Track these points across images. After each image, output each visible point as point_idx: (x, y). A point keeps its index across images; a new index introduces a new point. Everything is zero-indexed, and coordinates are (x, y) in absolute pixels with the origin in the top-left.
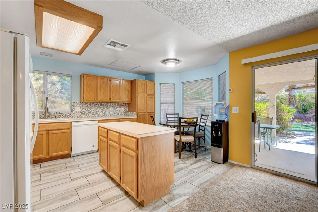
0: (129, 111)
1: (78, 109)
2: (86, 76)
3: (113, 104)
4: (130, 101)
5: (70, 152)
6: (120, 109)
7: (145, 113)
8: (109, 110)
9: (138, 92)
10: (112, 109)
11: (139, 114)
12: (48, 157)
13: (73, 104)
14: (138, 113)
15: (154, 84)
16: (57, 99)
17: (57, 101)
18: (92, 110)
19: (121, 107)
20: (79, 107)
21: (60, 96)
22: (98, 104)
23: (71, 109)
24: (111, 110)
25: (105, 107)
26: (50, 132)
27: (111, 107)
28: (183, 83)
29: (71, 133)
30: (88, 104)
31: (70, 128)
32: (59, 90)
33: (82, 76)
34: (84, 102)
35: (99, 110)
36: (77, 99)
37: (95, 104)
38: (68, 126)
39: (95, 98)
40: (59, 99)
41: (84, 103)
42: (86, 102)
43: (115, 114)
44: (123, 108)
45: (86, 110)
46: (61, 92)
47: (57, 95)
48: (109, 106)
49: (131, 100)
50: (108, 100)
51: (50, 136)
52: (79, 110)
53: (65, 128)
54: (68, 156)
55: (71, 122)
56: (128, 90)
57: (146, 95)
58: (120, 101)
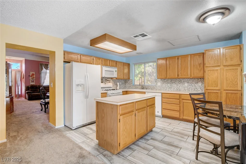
2: (159, 60)
3: (188, 80)
4: (202, 75)
6: (196, 85)
8: (183, 85)
9: (207, 65)
11: (209, 91)
14: (207, 90)
18: (169, 85)
19: (197, 82)
20: (160, 83)
22: (174, 80)
24: (185, 85)
25: (179, 83)
27: (185, 83)
30: (166, 80)
35: (174, 85)
37: (171, 80)
41: (163, 80)
42: (164, 79)
43: (190, 90)
44: (200, 84)
45: (164, 85)
48: (183, 82)
50: (177, 76)
52: (160, 85)
57: (221, 67)
58: (189, 76)
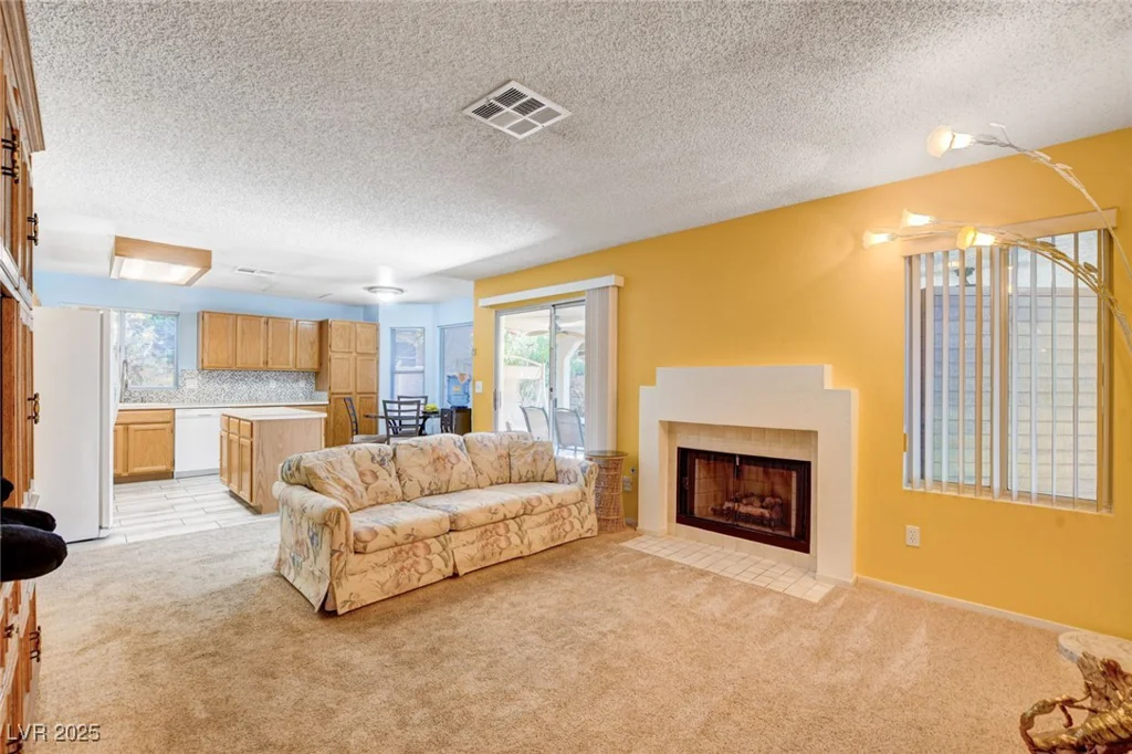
0: (317, 390)
1: (192, 384)
2: (210, 317)
3: (277, 374)
4: (316, 366)
5: (169, 468)
6: (294, 385)
7: (350, 394)
8: (267, 387)
9: (333, 348)
10: (273, 385)
11: (336, 396)
12: (126, 474)
13: (180, 373)
14: (333, 394)
15: (377, 329)
16: (147, 362)
17: (148, 366)
18: (225, 386)
19: (297, 381)
20: (195, 381)
21: (154, 355)
22: (240, 373)
23: (176, 384)
24: (271, 386)
25: (256, 380)
26: (131, 426)
27: (271, 381)
28: (442, 329)
29: (173, 431)
30: (215, 374)
31: (172, 422)
32: (152, 343)
33: (201, 315)
34: (208, 370)
35: (242, 387)
36: (189, 363)
37: (232, 375)
38: (168, 418)
39: (230, 362)
40: (151, 361)
41: (206, 371)
42: (210, 370)
44: (302, 384)
45: (210, 387)
46: (156, 346)
47: (146, 353)
48: (265, 379)
49: (320, 364)
50: (261, 365)
51: (131, 434)
52: (195, 387)
53: (160, 420)
54: (168, 475)
55: (174, 410)
56: (312, 343)
57: (354, 354)
58: (292, 367)
